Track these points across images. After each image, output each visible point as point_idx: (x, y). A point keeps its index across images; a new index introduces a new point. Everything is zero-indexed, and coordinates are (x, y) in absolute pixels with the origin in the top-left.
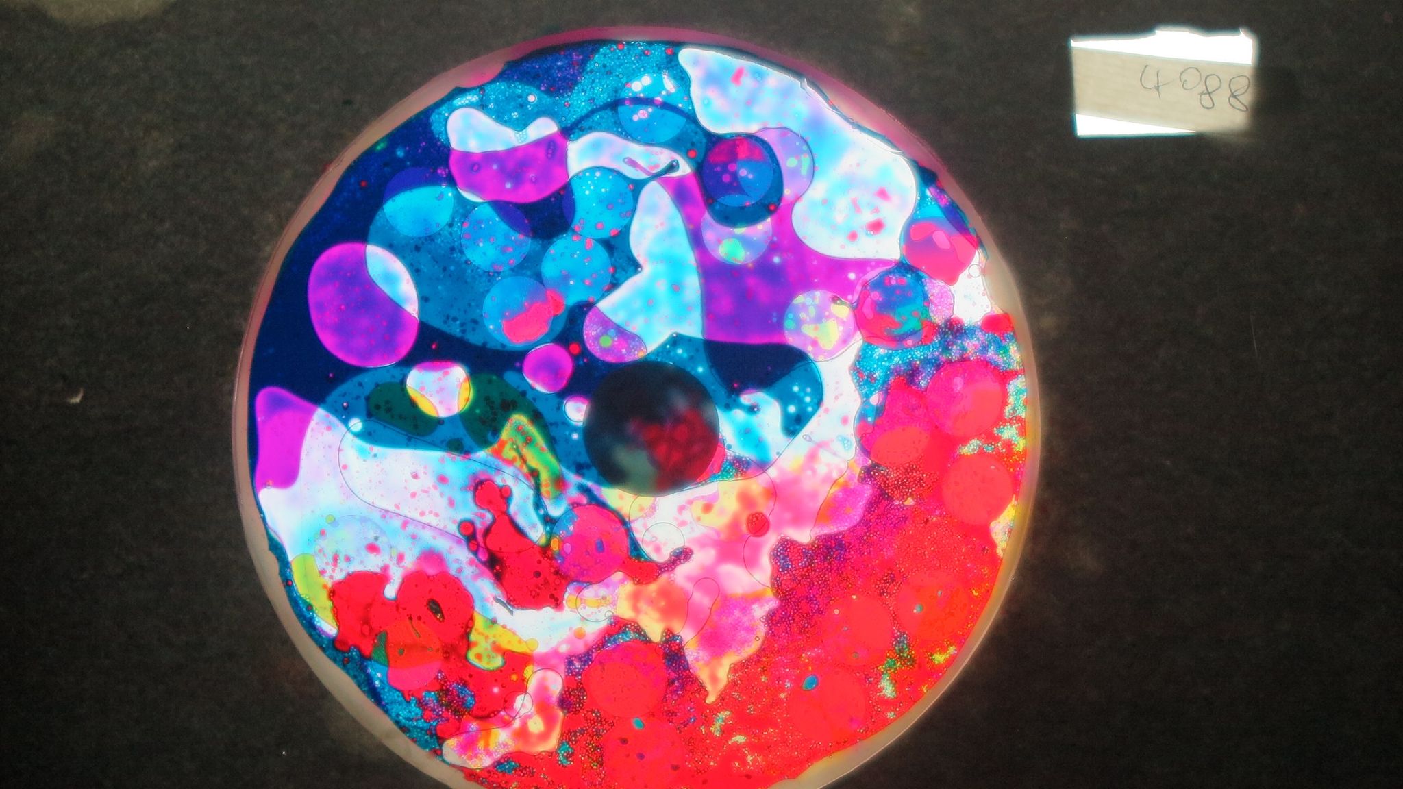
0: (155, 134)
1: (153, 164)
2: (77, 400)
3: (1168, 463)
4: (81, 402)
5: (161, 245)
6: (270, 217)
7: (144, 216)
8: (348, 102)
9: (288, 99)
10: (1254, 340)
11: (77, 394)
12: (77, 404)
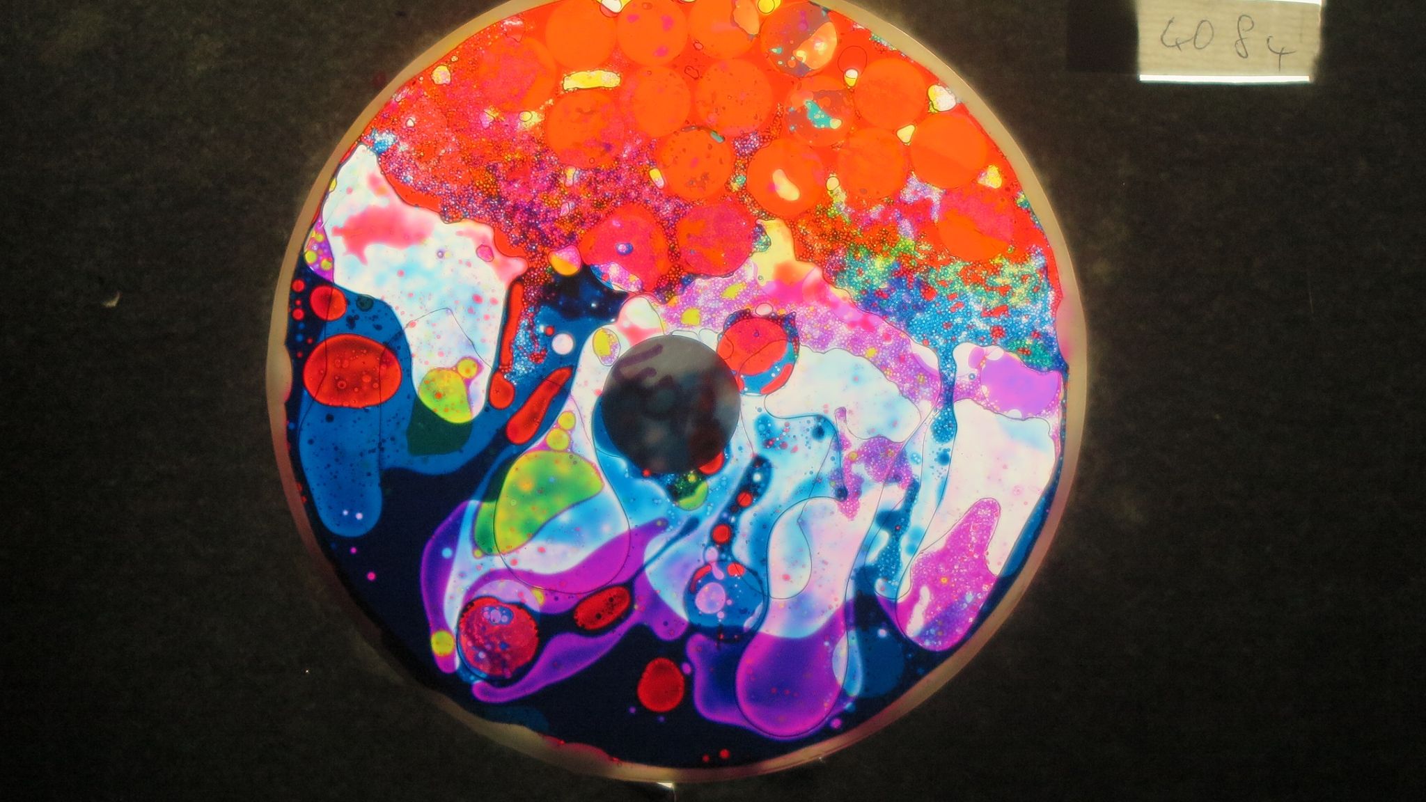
0: (205, 37)
1: (201, 68)
2: (113, 303)
3: (1218, 417)
4: (118, 304)
5: (206, 150)
6: (318, 127)
7: (190, 119)
8: (401, 14)
9: (342, 9)
10: (1310, 297)
11: (113, 298)
12: (113, 308)
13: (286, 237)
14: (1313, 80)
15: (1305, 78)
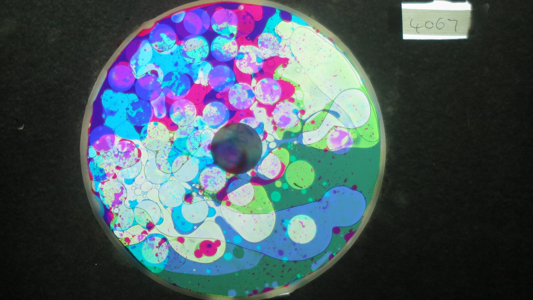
0: (54, 29)
1: (53, 40)
2: (22, 128)
3: (434, 164)
4: (23, 129)
5: (55, 71)
6: (97, 61)
7: (49, 59)
8: (127, 19)
9: (105, 17)
10: (468, 119)
11: (21, 126)
12: (22, 130)
13: (86, 103)
14: (468, 38)
15: (465, 37)
